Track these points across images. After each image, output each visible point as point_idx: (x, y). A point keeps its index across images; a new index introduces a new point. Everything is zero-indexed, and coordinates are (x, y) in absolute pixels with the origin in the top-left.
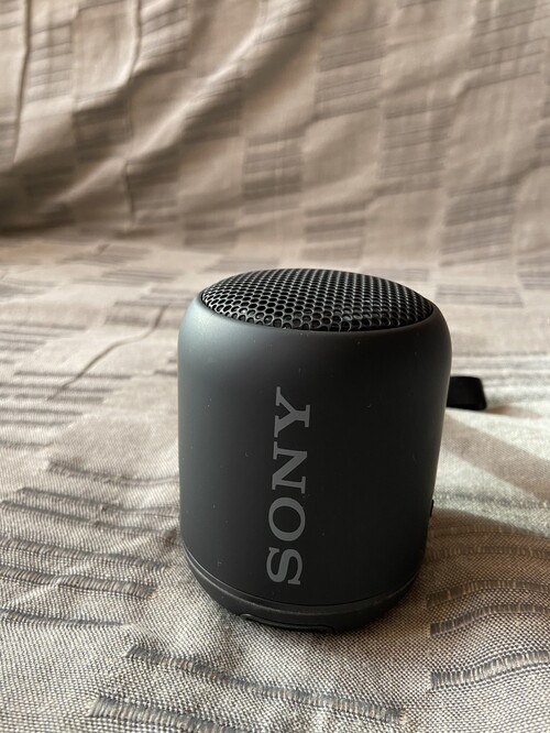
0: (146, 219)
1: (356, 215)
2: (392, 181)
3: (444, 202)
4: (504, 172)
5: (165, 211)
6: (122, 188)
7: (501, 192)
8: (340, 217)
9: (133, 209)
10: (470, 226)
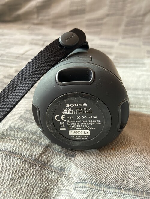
0: (42, 20)
1: (100, 22)
2: (111, 12)
3: (125, 20)
4: (142, 12)
5: (47, 18)
6: (35, 10)
7: (140, 18)
8: (96, 22)
9: (38, 17)
10: (131, 27)
